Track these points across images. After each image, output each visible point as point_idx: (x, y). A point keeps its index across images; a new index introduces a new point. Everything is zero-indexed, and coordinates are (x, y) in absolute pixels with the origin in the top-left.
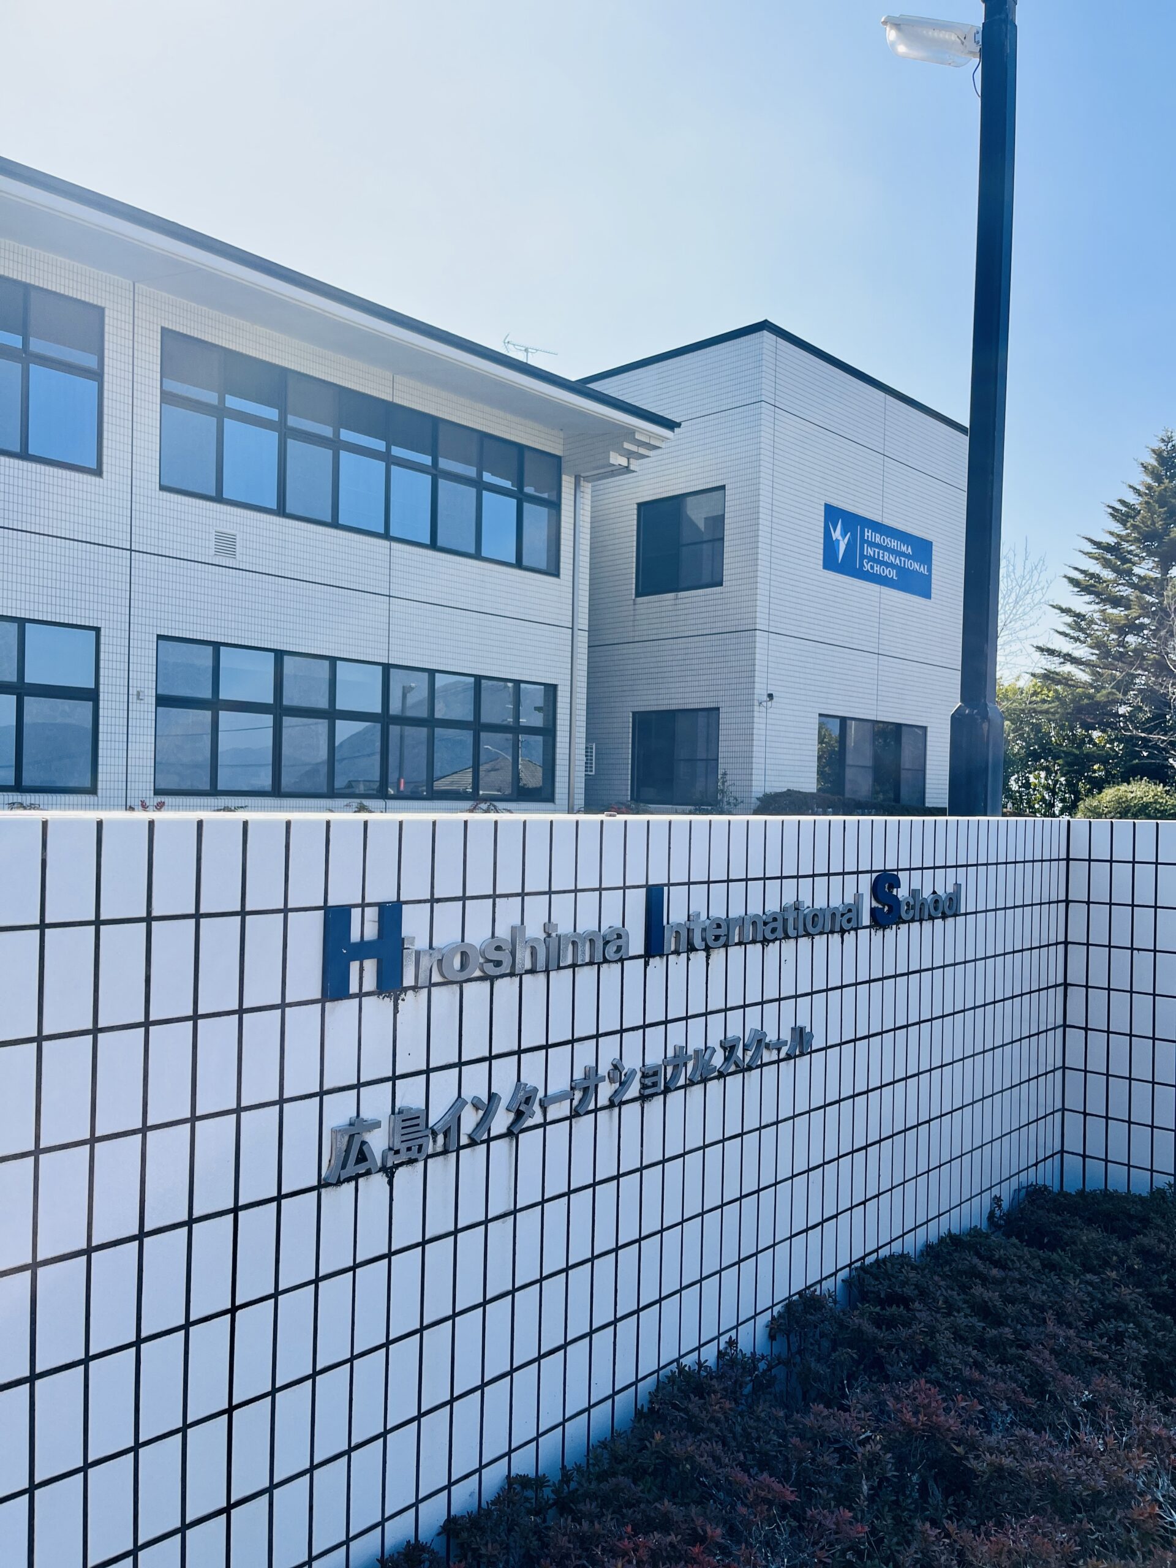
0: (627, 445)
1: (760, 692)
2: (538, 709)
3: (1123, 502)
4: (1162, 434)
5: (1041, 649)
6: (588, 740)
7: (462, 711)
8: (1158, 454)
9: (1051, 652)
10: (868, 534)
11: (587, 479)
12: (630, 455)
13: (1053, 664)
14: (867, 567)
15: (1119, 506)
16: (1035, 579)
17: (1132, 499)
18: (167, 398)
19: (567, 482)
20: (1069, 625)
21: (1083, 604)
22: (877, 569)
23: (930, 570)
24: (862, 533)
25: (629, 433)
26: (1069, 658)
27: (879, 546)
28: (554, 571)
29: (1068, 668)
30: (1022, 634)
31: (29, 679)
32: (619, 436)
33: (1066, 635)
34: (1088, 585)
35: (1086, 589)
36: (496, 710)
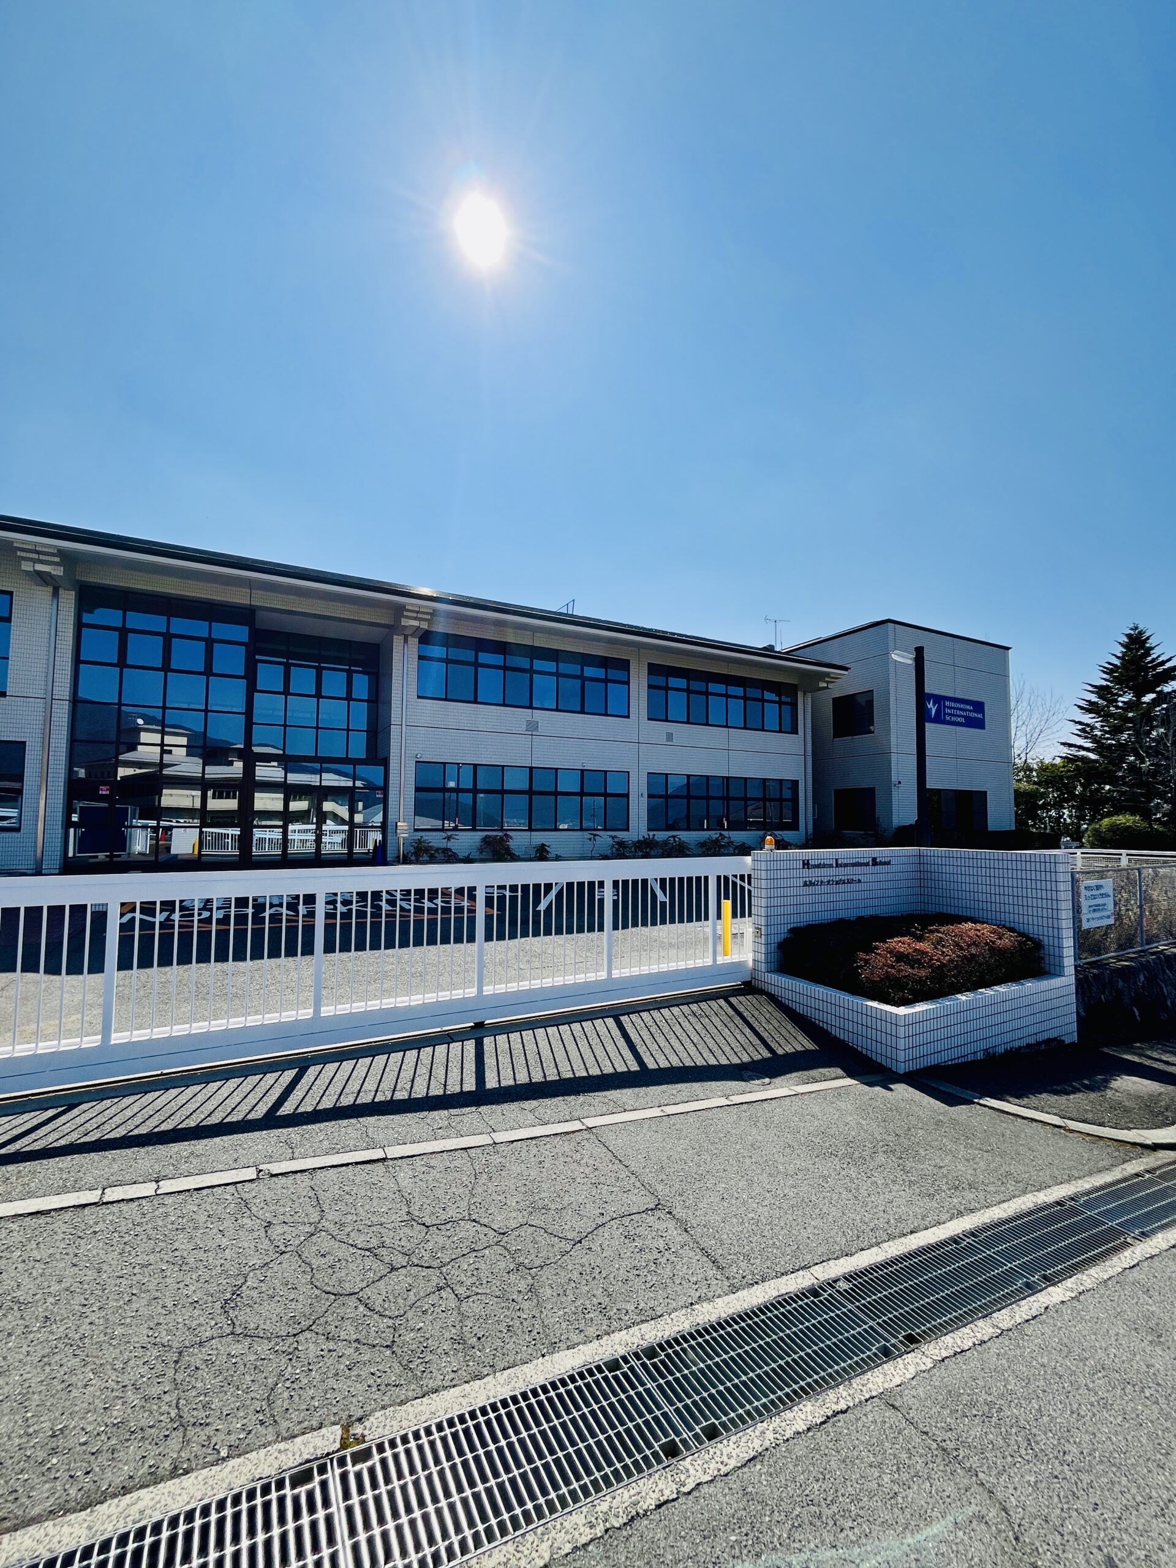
0: (827, 679)
1: (894, 779)
2: (789, 788)
3: (1109, 663)
4: (1132, 626)
5: (1064, 744)
6: (814, 803)
7: (758, 794)
8: (1129, 636)
9: (1070, 745)
10: (947, 703)
11: (809, 692)
12: (828, 682)
13: (1073, 751)
14: (948, 718)
15: (1107, 666)
16: (1057, 707)
17: (1117, 662)
18: (650, 687)
19: (800, 695)
20: (1079, 730)
21: (1087, 718)
22: (953, 719)
23: (984, 716)
24: (944, 704)
25: (828, 675)
26: (1081, 748)
27: (954, 708)
28: (795, 731)
29: (1083, 753)
30: (1051, 737)
31: (608, 791)
32: (823, 676)
33: (1079, 736)
34: (1091, 708)
35: (1089, 711)
36: (773, 793)
